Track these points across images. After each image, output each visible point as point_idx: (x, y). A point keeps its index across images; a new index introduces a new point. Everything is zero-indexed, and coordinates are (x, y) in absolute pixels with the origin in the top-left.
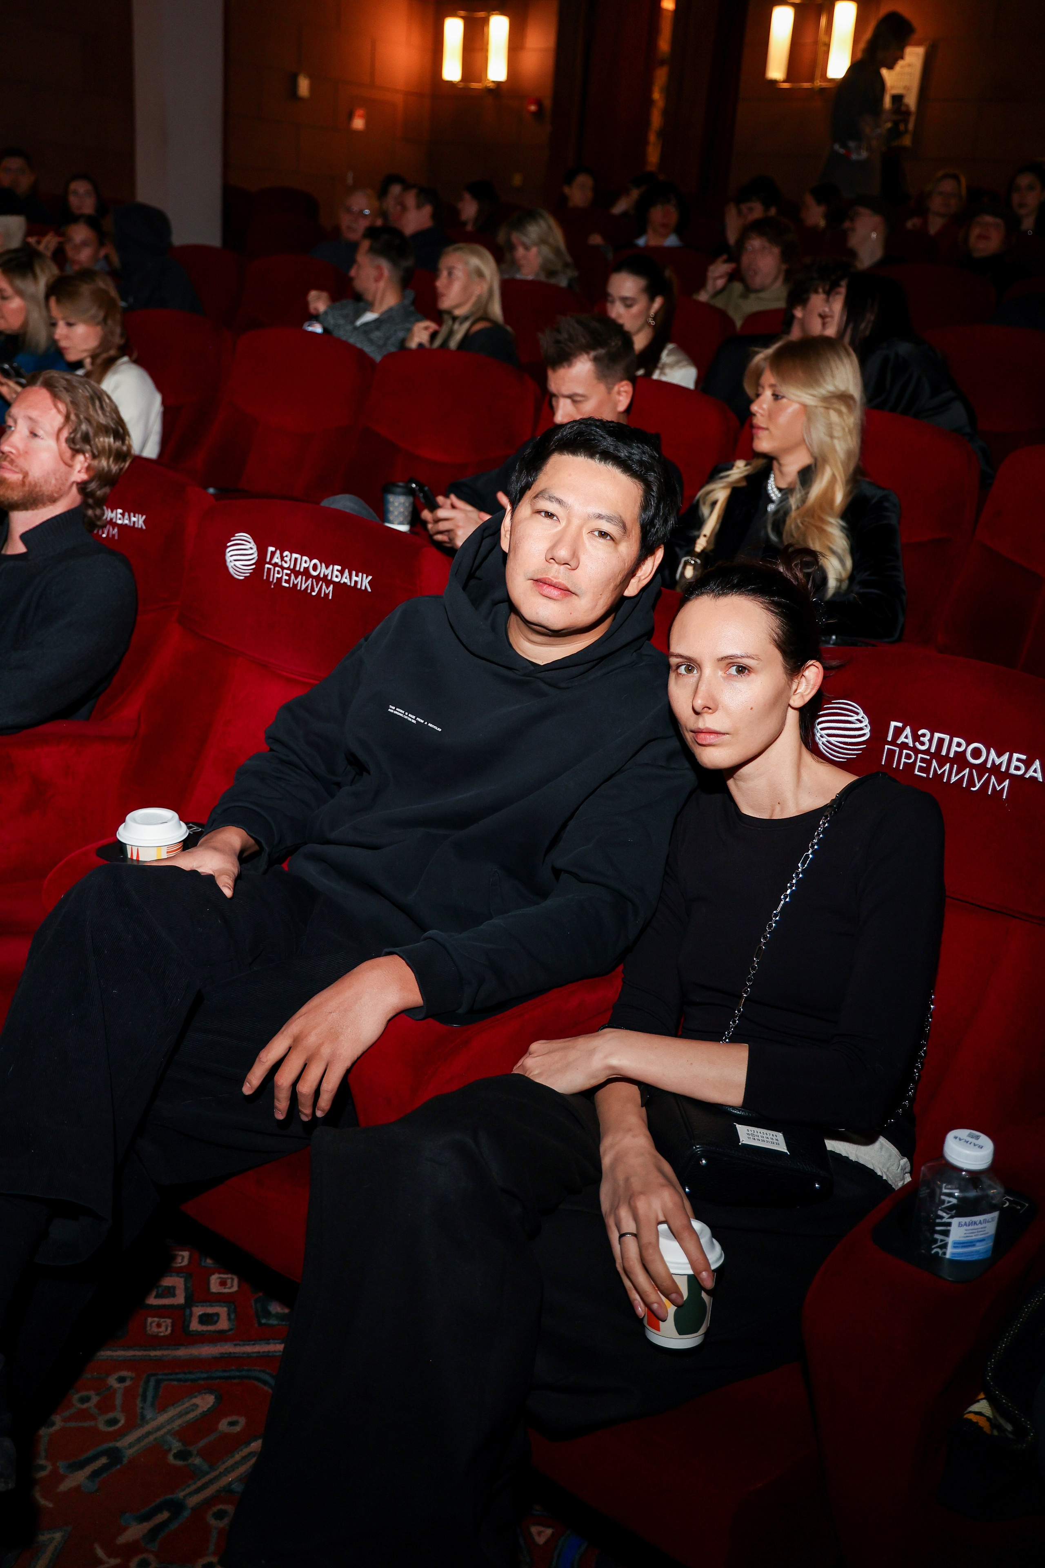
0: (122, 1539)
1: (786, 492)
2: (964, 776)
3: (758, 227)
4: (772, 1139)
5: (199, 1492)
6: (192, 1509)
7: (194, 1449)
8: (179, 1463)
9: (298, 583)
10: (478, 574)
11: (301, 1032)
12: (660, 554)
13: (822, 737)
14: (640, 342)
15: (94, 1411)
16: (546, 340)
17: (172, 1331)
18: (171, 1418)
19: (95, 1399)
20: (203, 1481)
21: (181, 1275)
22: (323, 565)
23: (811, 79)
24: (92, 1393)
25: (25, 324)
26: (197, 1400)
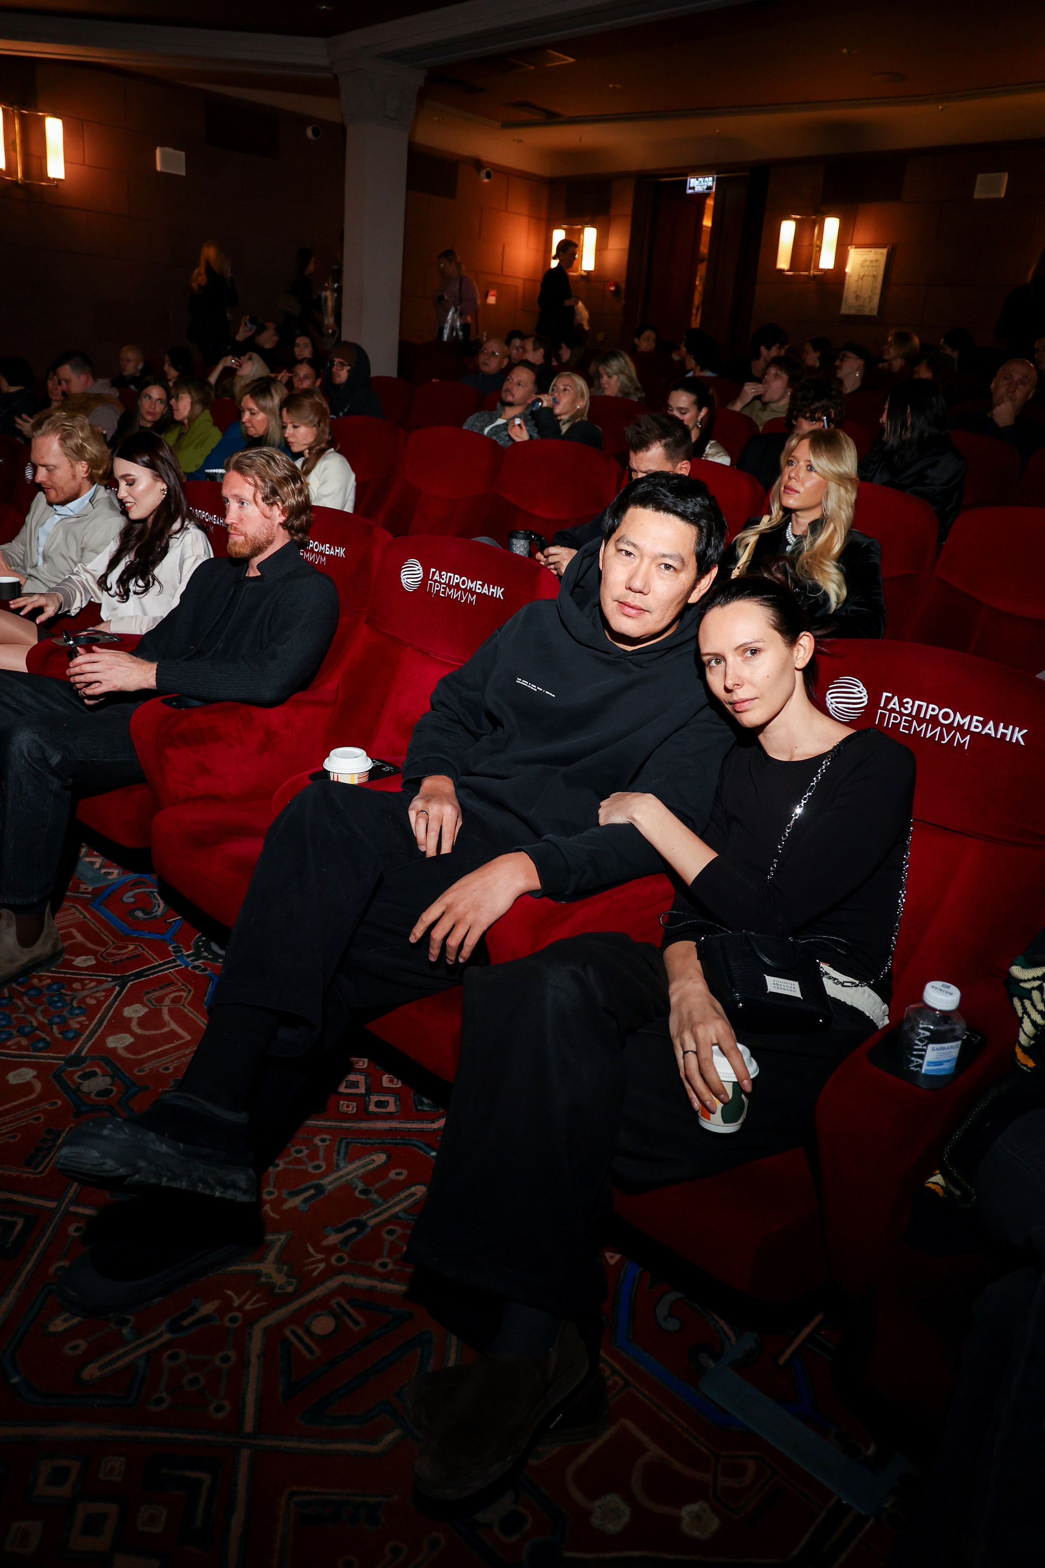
0: (325, 1243)
1: (800, 539)
2: (936, 732)
3: (776, 361)
4: (791, 987)
5: (376, 1217)
6: (371, 1227)
7: (373, 1189)
8: (363, 1197)
9: (451, 593)
10: (581, 583)
11: (453, 903)
12: (714, 572)
13: (832, 703)
14: (694, 435)
15: (305, 1159)
16: (630, 432)
17: (357, 1110)
18: (357, 1167)
19: (306, 1152)
20: (379, 1210)
21: (362, 1074)
22: (470, 581)
23: (808, 270)
24: (303, 1148)
25: (267, 429)
26: (374, 1157)
